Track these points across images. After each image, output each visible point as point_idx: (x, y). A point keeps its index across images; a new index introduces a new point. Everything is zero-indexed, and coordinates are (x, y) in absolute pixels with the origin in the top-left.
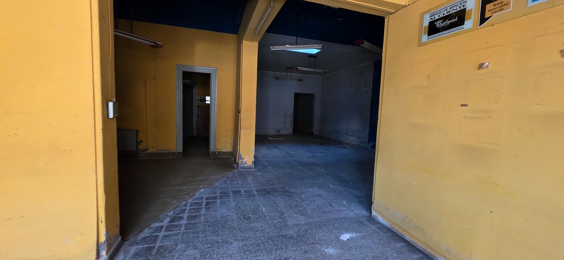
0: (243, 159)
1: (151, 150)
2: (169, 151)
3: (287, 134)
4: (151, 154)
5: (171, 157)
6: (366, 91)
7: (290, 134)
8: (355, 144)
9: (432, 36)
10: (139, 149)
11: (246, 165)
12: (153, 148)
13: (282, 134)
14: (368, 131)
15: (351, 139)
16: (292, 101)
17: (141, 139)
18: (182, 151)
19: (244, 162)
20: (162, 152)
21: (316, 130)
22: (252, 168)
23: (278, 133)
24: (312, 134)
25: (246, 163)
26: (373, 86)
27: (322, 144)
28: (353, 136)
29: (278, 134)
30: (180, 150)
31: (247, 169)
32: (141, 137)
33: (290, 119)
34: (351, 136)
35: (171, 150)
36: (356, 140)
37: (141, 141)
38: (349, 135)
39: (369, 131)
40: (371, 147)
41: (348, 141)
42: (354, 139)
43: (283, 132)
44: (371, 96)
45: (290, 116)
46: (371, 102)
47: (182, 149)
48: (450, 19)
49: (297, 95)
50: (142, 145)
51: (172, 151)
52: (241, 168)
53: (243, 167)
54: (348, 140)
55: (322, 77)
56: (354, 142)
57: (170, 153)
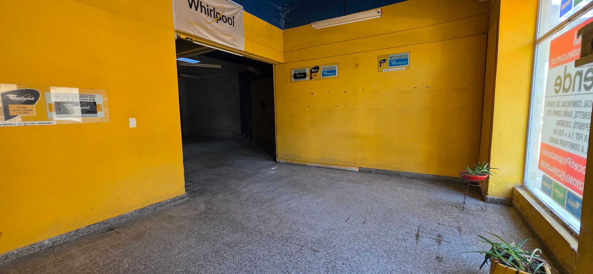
9: (296, 80)
48: (301, 75)
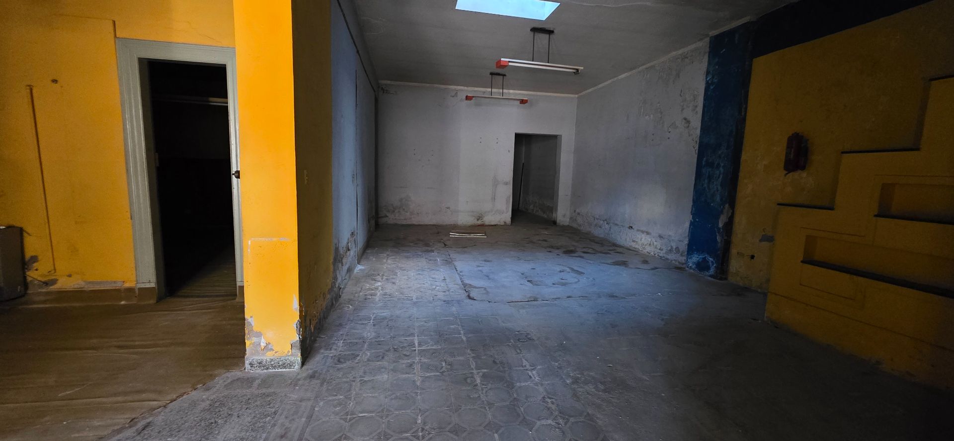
0: (259, 335)
1: (64, 284)
2: (118, 286)
3: (499, 224)
4: (64, 295)
5: (123, 303)
6: (685, 119)
7: (505, 223)
8: (652, 253)
10: (29, 279)
11: (268, 356)
12: (70, 276)
13: (487, 223)
14: (687, 225)
15: (641, 239)
16: (509, 151)
17: (33, 254)
18: (153, 285)
19: (263, 345)
20: (97, 288)
21: (562, 214)
22: (290, 365)
23: (478, 220)
24: (555, 223)
25: (272, 350)
26: (704, 106)
27: (569, 252)
28: (648, 233)
29: (479, 222)
30: (150, 282)
31: (274, 367)
32: (32, 246)
33: (506, 192)
34: (643, 232)
35: (124, 282)
36: (655, 243)
37: (34, 259)
38: (638, 230)
39: (691, 224)
40: (694, 267)
41: (634, 245)
42: (650, 240)
43: (490, 219)
44: (698, 132)
45: (506, 184)
46: (697, 147)
47: (153, 278)
49: (521, 140)
50: (37, 270)
51: (127, 285)
52: (251, 365)
53: (260, 363)
54: (634, 241)
55: (577, 96)
56: (648, 249)
57: (118, 291)
